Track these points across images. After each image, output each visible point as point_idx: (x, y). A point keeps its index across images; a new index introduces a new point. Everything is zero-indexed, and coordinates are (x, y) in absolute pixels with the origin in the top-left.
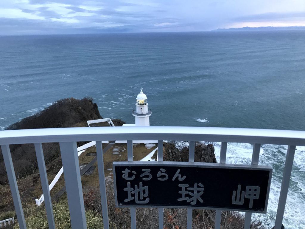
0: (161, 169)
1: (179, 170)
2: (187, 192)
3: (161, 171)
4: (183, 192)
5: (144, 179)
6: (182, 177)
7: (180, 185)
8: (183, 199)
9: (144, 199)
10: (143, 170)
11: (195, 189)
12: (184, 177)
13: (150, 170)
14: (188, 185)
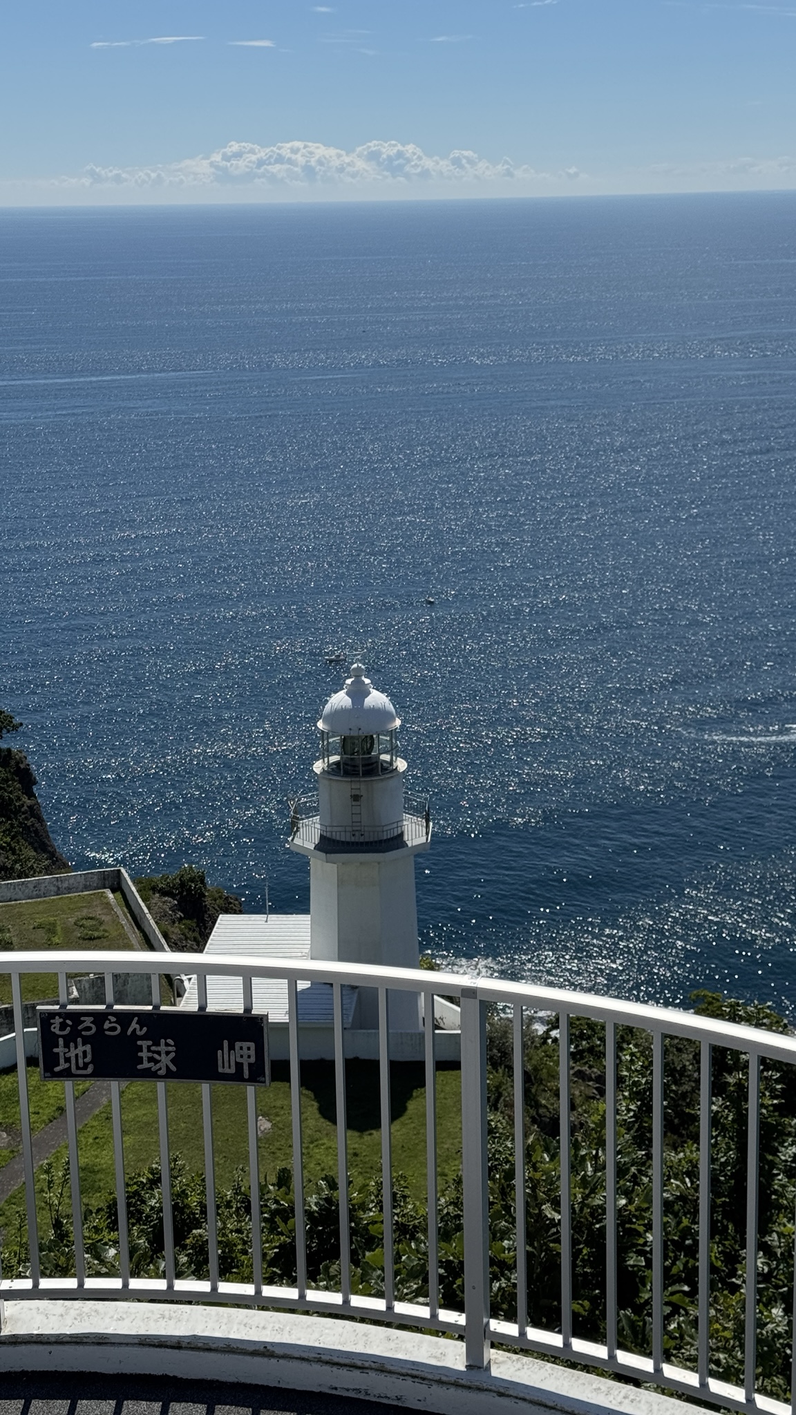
0: (109, 1017)
1: (136, 1019)
2: (150, 1054)
3: (110, 1020)
4: (144, 1054)
5: (83, 1033)
6: (141, 1030)
7: (139, 1043)
8: (146, 1065)
9: (85, 1066)
10: (82, 1019)
11: (162, 1048)
12: (145, 1029)
13: (91, 1019)
14: (150, 1043)
